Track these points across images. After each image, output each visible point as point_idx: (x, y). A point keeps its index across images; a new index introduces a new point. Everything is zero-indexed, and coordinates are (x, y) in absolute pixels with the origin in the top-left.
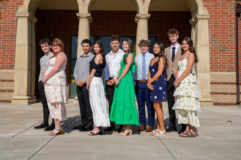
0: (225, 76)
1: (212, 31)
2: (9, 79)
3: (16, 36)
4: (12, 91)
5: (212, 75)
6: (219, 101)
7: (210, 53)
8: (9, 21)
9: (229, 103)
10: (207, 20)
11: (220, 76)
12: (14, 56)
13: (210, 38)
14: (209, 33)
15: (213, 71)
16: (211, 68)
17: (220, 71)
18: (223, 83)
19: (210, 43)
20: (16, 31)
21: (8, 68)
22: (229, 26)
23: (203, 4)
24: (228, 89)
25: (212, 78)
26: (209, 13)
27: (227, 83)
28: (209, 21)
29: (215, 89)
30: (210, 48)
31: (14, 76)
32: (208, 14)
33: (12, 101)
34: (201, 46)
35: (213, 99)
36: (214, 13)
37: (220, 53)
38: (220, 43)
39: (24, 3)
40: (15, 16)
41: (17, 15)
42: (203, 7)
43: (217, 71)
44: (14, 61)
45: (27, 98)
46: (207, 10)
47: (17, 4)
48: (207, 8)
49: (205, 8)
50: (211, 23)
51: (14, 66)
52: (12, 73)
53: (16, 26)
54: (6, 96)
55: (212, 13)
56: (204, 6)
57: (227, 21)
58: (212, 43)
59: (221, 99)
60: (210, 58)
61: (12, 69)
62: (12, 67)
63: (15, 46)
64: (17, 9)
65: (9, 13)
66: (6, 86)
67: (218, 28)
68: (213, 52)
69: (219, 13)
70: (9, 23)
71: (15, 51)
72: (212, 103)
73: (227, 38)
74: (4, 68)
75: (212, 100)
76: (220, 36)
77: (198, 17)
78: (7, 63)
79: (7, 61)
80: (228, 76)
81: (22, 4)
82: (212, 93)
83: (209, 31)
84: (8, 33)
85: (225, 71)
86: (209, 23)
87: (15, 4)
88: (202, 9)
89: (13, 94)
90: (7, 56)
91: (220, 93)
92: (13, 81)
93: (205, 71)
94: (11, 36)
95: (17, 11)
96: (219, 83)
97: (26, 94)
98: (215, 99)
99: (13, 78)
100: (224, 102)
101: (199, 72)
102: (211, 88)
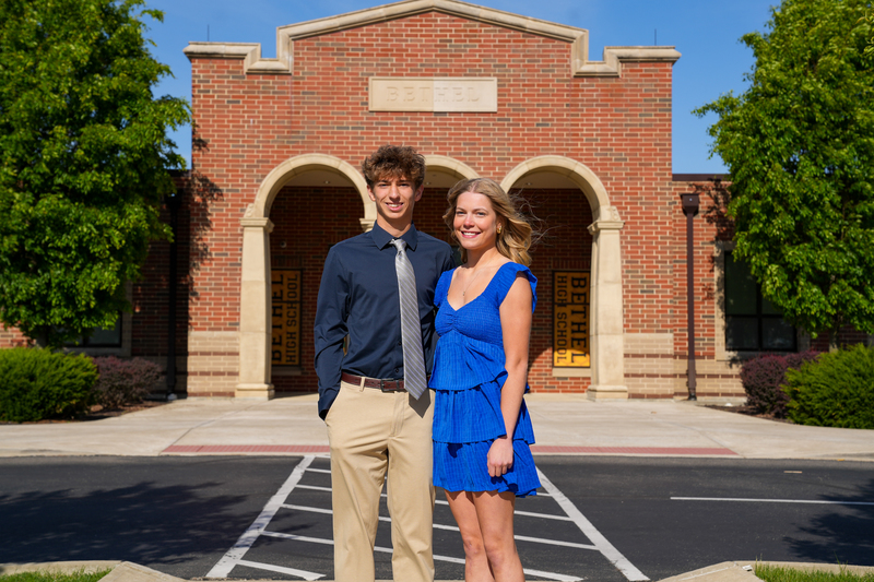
0: (652, 341)
1: (627, 252)
2: (230, 350)
3: (240, 265)
4: (236, 374)
5: (627, 341)
6: (640, 391)
7: (624, 297)
8: (227, 235)
9: (660, 393)
10: (618, 231)
11: (643, 341)
12: (239, 304)
13: (623, 267)
14: (623, 257)
15: (628, 331)
16: (625, 326)
17: (643, 331)
18: (649, 356)
19: (623, 277)
20: (241, 255)
21: (226, 329)
22: (660, 243)
23: (611, 198)
24: (657, 366)
25: (626, 346)
26: (623, 218)
27: (656, 356)
28: (621, 233)
29: (633, 366)
30: (624, 287)
31: (238, 344)
32: (619, 220)
33: (237, 393)
34: (606, 282)
35: (628, 386)
36: (631, 218)
37: (643, 297)
38: (642, 277)
39: (257, 199)
40: (238, 225)
41: (243, 223)
42: (609, 206)
43: (637, 331)
44: (239, 314)
45: (266, 386)
46: (617, 212)
47: (243, 200)
48: (618, 208)
49: (614, 207)
50: (626, 238)
51: (238, 324)
52: (234, 339)
53: (241, 245)
54: (224, 384)
55: (626, 218)
56: (612, 204)
57: (657, 233)
58: (627, 277)
59: (645, 386)
60: (624, 306)
61: (235, 329)
62: (234, 326)
63: (240, 284)
64: (243, 210)
65: (227, 220)
66: (224, 364)
67: (639, 247)
68: (630, 293)
69: (641, 218)
70: (227, 240)
71: (239, 294)
72: (626, 395)
73: (657, 267)
74: (220, 329)
75: (625, 388)
76: (642, 262)
77: (600, 226)
78: (225, 319)
79: (225, 314)
80: (658, 341)
81: (252, 201)
82: (626, 375)
83: (622, 252)
84: (226, 260)
85: (652, 331)
86: (621, 238)
87: (238, 200)
88: (609, 210)
89: (237, 379)
90: (225, 304)
91: (642, 376)
92: (237, 354)
93: (614, 332)
94: (231, 265)
95: (242, 215)
96: (642, 356)
97: (263, 379)
98: (633, 386)
99: (237, 349)
100: (650, 393)
101: (602, 334)
102: (626, 366)
